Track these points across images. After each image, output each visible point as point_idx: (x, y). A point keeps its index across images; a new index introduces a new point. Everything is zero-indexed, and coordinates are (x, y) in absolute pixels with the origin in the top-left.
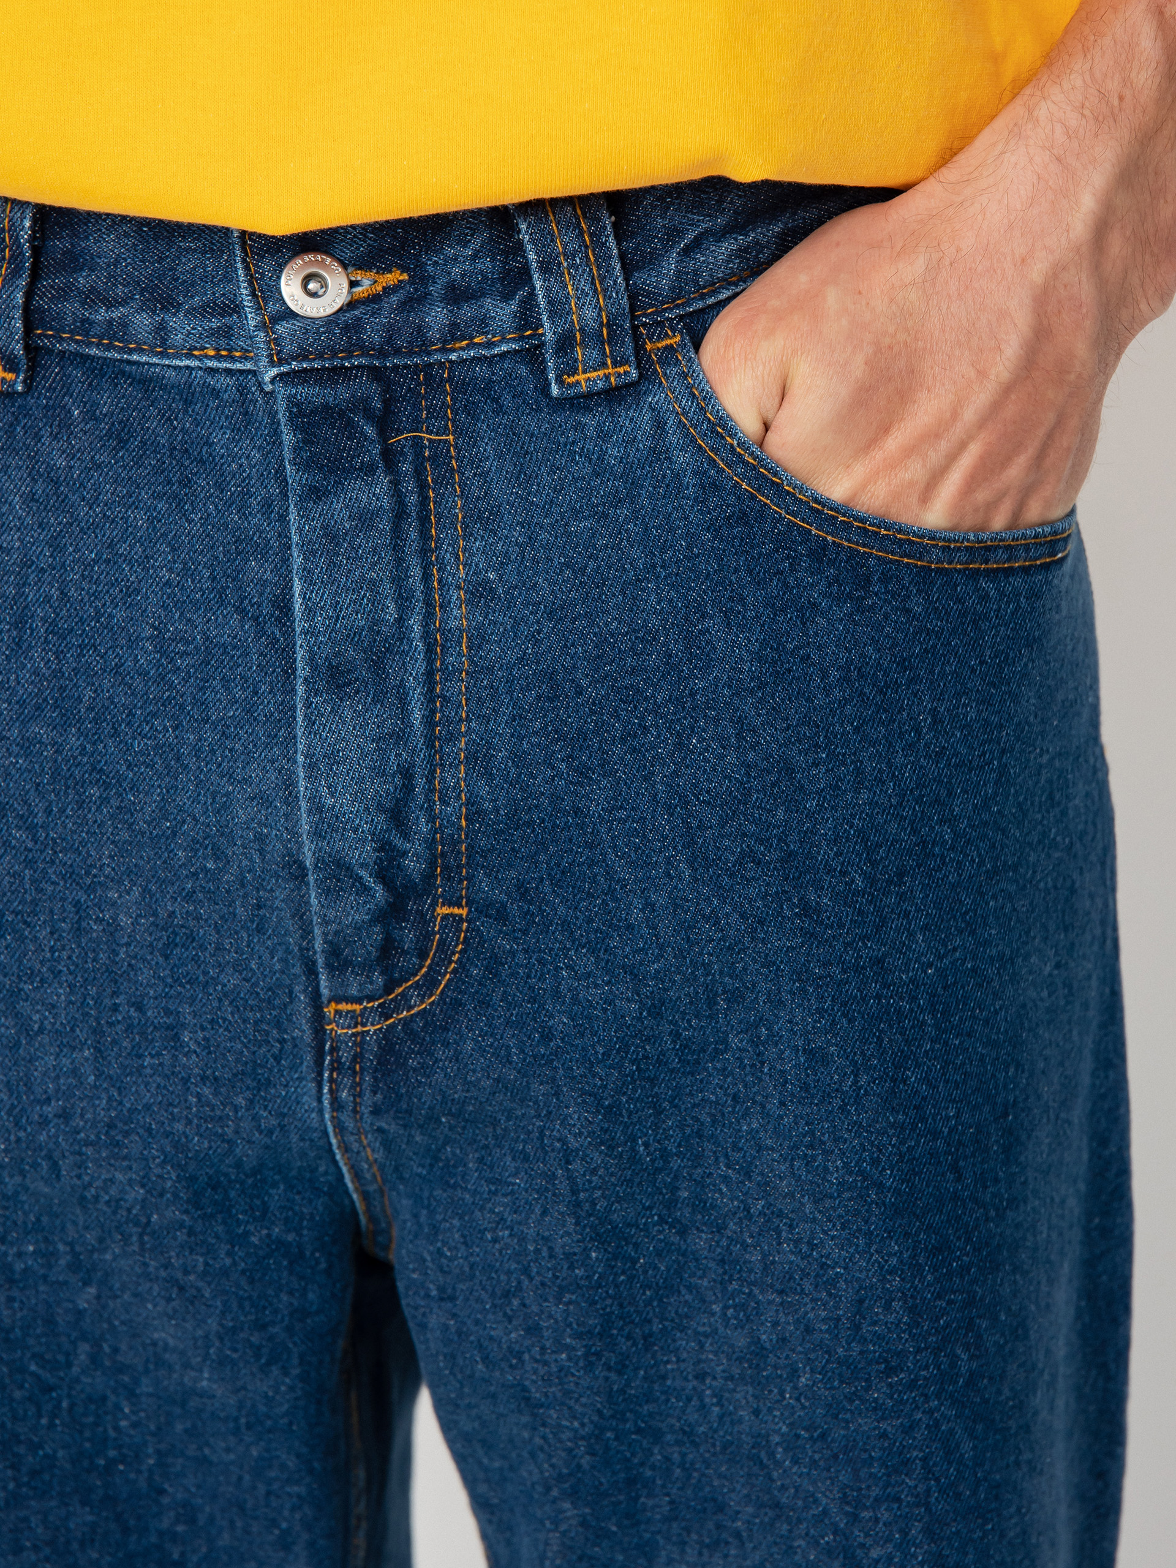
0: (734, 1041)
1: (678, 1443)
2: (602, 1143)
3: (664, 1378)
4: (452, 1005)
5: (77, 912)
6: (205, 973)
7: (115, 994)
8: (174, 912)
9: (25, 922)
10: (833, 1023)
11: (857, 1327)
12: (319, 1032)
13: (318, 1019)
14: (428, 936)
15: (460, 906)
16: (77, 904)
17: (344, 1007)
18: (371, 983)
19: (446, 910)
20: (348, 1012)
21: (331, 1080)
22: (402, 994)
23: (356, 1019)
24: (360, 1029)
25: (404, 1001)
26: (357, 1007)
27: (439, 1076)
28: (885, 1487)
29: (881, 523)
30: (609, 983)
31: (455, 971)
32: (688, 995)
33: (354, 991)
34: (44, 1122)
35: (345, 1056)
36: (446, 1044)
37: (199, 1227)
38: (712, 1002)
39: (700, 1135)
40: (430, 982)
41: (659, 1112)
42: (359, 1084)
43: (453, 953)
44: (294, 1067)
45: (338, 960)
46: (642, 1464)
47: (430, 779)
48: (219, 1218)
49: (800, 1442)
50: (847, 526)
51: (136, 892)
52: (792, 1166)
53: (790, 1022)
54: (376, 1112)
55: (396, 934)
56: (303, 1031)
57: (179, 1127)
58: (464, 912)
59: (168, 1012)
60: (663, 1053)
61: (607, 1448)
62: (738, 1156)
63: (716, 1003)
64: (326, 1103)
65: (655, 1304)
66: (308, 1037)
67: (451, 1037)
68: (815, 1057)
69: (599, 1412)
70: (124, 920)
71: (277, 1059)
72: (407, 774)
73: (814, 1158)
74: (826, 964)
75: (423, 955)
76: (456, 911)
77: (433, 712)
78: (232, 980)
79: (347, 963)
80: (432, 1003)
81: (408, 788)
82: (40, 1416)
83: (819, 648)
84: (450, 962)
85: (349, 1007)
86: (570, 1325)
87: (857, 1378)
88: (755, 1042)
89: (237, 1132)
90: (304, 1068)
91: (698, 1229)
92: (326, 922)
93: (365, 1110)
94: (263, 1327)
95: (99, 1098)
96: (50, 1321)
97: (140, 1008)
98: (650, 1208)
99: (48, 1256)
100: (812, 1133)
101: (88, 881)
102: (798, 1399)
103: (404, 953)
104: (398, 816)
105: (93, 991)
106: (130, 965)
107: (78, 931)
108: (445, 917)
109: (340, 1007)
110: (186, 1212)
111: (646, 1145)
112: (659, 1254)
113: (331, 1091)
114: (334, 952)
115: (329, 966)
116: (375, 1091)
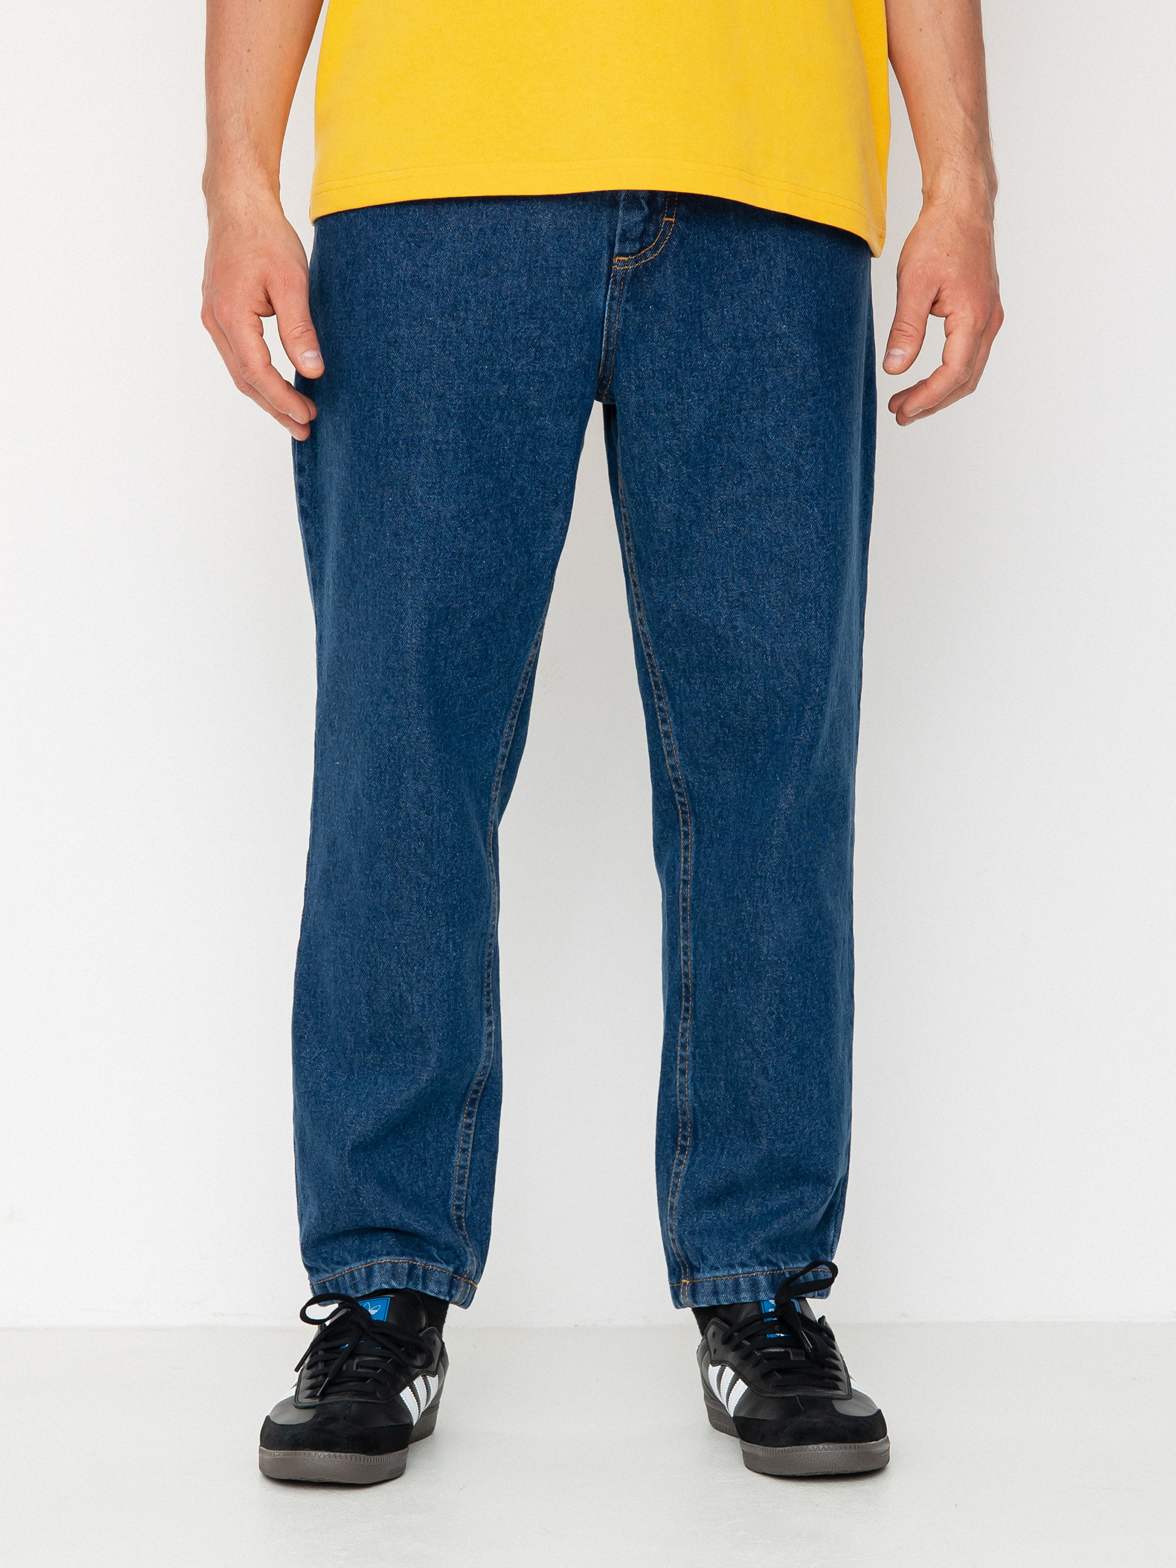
0: (761, 268)
1: (728, 442)
2: (712, 307)
3: (725, 415)
4: (663, 257)
5: (526, 224)
6: (573, 247)
7: (537, 256)
8: (563, 223)
9: (505, 228)
10: (796, 260)
11: (804, 377)
12: (610, 270)
13: (611, 263)
14: (658, 229)
15: (672, 218)
16: (526, 221)
17: (622, 258)
18: (635, 247)
19: (667, 219)
20: (622, 260)
21: (612, 288)
22: (644, 254)
23: (625, 263)
24: (626, 267)
25: (645, 256)
26: (626, 259)
27: (656, 284)
28: (811, 441)
30: (720, 244)
31: (666, 243)
32: (746, 249)
33: (628, 251)
34: (504, 307)
35: (618, 278)
36: (660, 272)
37: (558, 349)
38: (754, 252)
39: (747, 309)
40: (656, 248)
41: (733, 298)
42: (622, 290)
43: (667, 236)
44: (598, 283)
45: (624, 239)
46: (712, 452)
48: (565, 347)
49: (780, 428)
51: (550, 215)
52: (781, 316)
53: (781, 258)
54: (627, 301)
55: (647, 227)
56: (604, 269)
57: (557, 306)
58: (673, 220)
59: (557, 263)
60: (735, 273)
61: (701, 443)
62: (761, 315)
63: (756, 252)
64: (608, 297)
65: (726, 382)
66: (605, 271)
67: (662, 269)
68: (791, 272)
69: (700, 426)
70: (544, 227)
71: (593, 279)
73: (789, 312)
75: (655, 237)
76: (670, 219)
78: (582, 249)
79: (628, 239)
80: (655, 257)
82: (480, 439)
84: (665, 240)
85: (623, 258)
86: (694, 386)
87: (803, 398)
88: (769, 267)
89: (578, 309)
90: (601, 284)
91: (744, 349)
92: (624, 221)
93: (623, 300)
94: (571, 398)
95: (528, 296)
96: (488, 399)
97: (547, 261)
98: (727, 339)
99: (492, 371)
100: (789, 302)
101: (531, 211)
102: (780, 410)
103: (648, 236)
105: (529, 255)
106: (544, 244)
107: (526, 231)
108: (667, 222)
109: (620, 258)
110: (554, 341)
111: (728, 312)
112: (729, 360)
113: (611, 292)
114: (624, 233)
115: (620, 241)
116: (628, 293)
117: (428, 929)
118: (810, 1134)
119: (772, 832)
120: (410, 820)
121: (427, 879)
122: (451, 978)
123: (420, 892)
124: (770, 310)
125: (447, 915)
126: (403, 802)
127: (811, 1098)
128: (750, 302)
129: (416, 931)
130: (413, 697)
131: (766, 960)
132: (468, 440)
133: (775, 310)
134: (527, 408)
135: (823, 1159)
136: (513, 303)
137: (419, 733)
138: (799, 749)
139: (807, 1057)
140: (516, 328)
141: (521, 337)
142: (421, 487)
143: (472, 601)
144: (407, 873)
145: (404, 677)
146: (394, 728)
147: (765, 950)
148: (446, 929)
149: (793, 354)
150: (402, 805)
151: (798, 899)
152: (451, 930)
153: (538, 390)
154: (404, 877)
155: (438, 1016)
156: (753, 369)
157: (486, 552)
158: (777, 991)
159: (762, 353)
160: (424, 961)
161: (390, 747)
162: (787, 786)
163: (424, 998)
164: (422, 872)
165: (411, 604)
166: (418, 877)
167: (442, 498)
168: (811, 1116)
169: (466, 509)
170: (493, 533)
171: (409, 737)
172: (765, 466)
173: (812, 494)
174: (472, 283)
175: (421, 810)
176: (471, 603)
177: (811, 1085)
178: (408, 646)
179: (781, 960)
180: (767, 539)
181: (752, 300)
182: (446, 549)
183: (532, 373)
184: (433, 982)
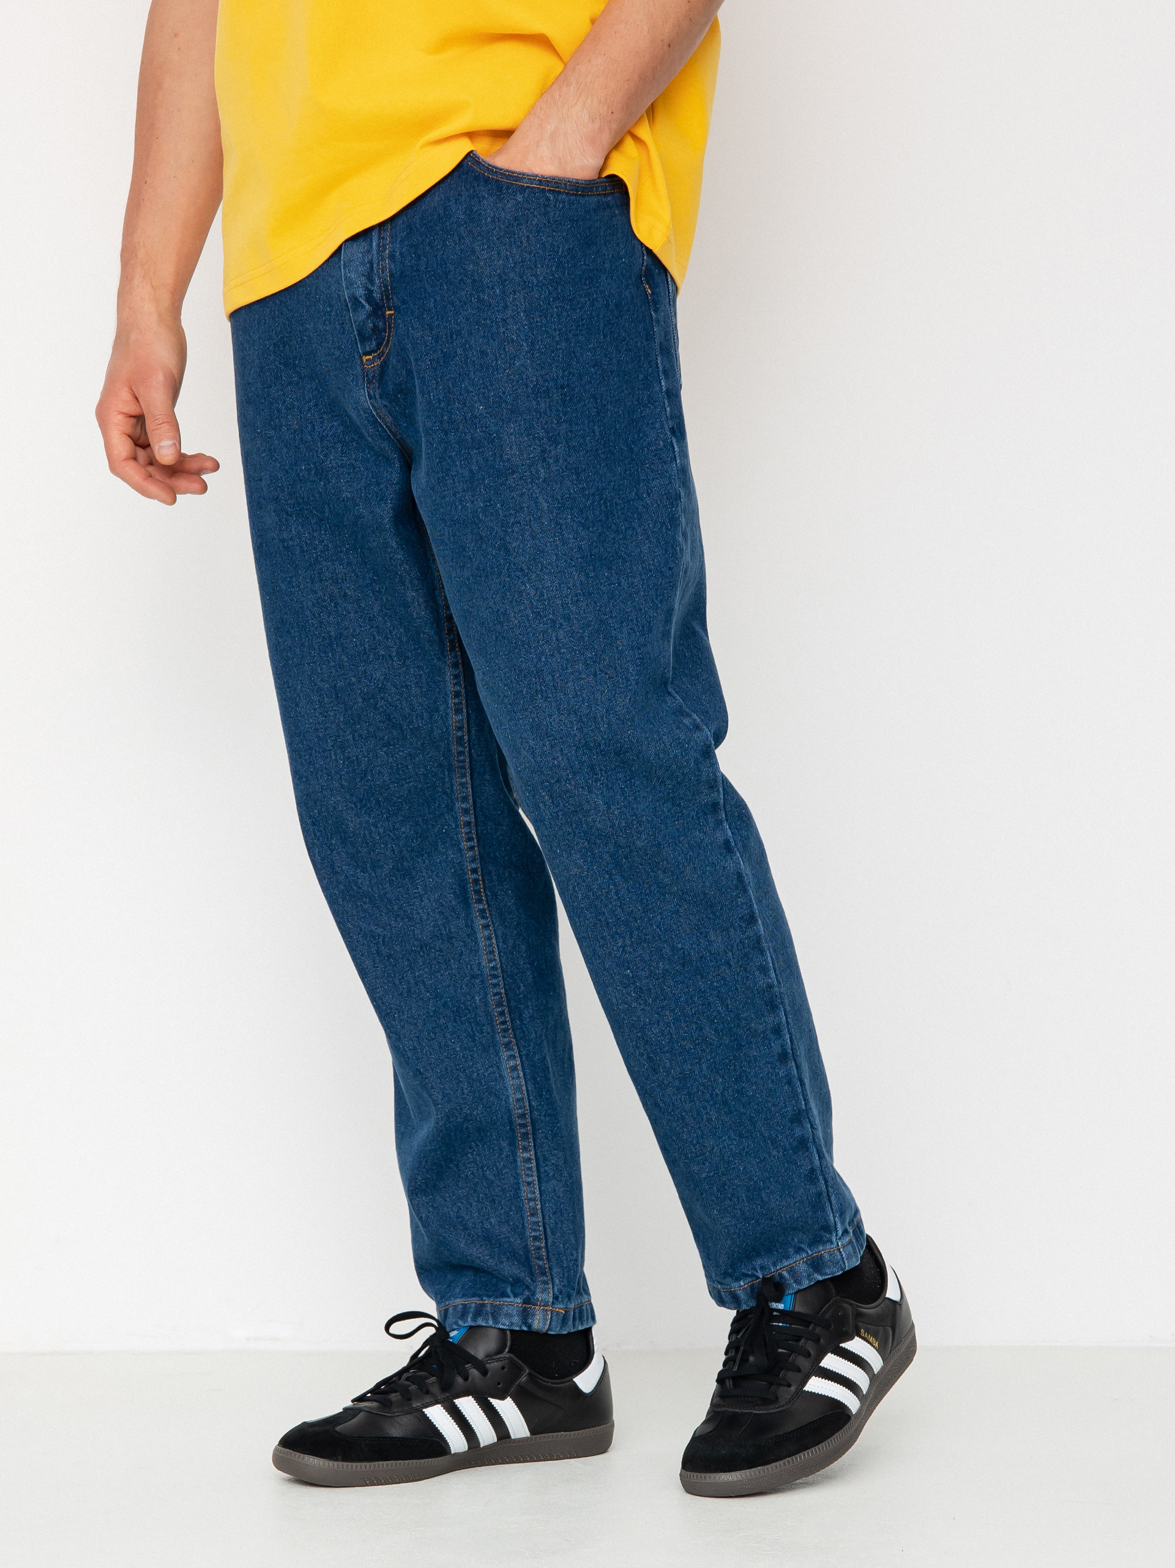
0: (459, 352)
12: (363, 370)
13: (362, 364)
14: (385, 324)
15: (392, 310)
17: (368, 357)
18: (373, 345)
19: (388, 313)
20: (369, 359)
21: (367, 387)
22: (382, 350)
23: (372, 361)
24: (373, 365)
25: (383, 352)
26: (370, 357)
29: (507, 171)
31: (393, 337)
33: (368, 350)
35: (370, 377)
36: (390, 364)
39: (449, 392)
40: (388, 343)
42: (375, 387)
43: (392, 330)
44: (357, 385)
45: (362, 338)
47: (378, 265)
50: (496, 172)
54: (381, 397)
55: (377, 324)
56: (358, 370)
58: (393, 312)
64: (367, 397)
66: (360, 372)
71: (352, 382)
72: (371, 263)
74: (485, 319)
75: (385, 332)
76: (391, 312)
77: (380, 243)
79: (364, 338)
80: (388, 350)
81: (372, 268)
83: (485, 211)
84: (391, 334)
90: (360, 383)
92: (356, 322)
93: (377, 397)
103: (380, 332)
104: (371, 280)
108: (388, 315)
109: (366, 357)
113: (368, 390)
114: (360, 334)
115: (360, 340)
116: (379, 389)
117: (395, 976)
118: (720, 1151)
119: (577, 897)
120: (349, 881)
121: (379, 931)
122: (432, 1016)
123: (378, 943)
124: (468, 392)
125: (409, 960)
126: (339, 867)
127: (709, 1120)
128: (451, 385)
129: (386, 981)
130: (322, 771)
131: (618, 1009)
132: (309, 533)
133: (472, 392)
134: (343, 500)
135: (743, 1170)
136: (316, 405)
137: (334, 803)
138: (565, 818)
139: (692, 1085)
140: (321, 427)
141: (327, 435)
142: (283, 582)
143: (354, 677)
144: (361, 930)
145: (311, 755)
146: (311, 804)
147: (614, 1001)
148: (411, 973)
149: (490, 434)
150: (338, 870)
151: (628, 949)
152: (417, 974)
153: (348, 482)
154: (359, 934)
155: (431, 1054)
156: (460, 452)
157: (354, 630)
158: (639, 1034)
159: (465, 435)
160: (402, 1007)
161: (313, 822)
162: (570, 853)
163: (412, 1041)
164: (375, 925)
165: (301, 688)
166: (371, 931)
167: (300, 590)
168: (715, 1135)
169: (324, 595)
170: (356, 612)
171: (327, 808)
172: (480, 547)
173: (522, 570)
174: (280, 393)
175: (356, 869)
176: (354, 680)
177: (705, 1108)
178: (307, 726)
179: (631, 1007)
180: (491, 618)
181: (453, 384)
182: (316, 634)
183: (342, 466)
184: (416, 1024)
